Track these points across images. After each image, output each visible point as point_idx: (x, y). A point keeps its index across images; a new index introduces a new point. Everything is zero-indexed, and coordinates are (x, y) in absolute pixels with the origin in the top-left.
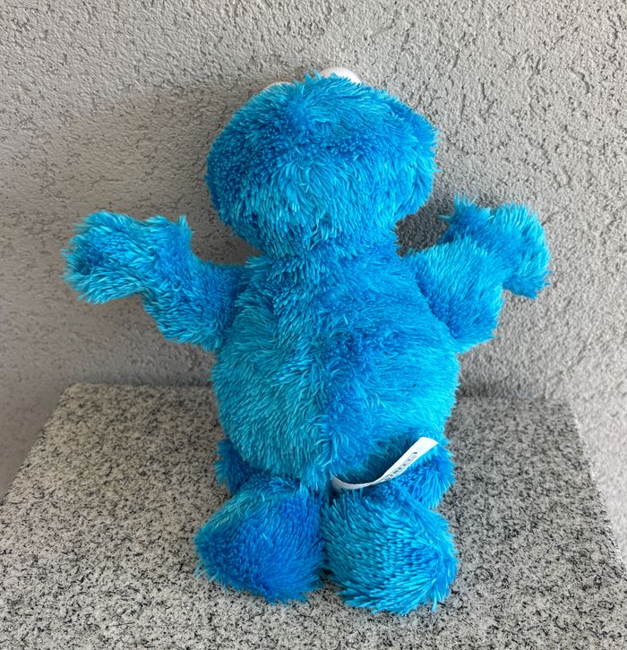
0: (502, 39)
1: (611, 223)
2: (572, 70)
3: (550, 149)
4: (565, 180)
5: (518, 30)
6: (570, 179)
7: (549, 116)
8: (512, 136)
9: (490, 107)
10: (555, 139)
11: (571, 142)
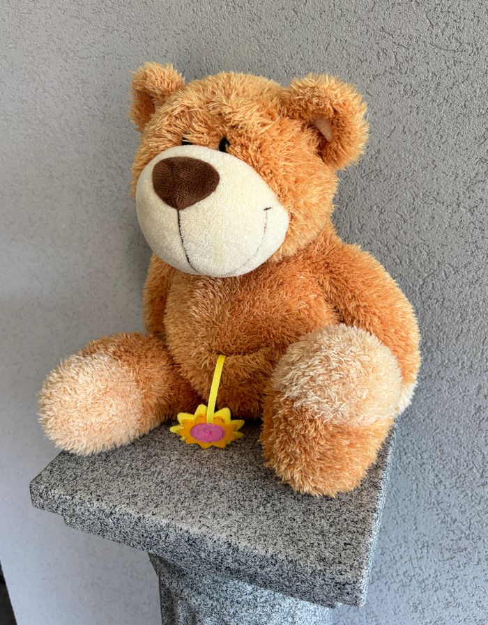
0: (365, 199)
1: (423, 284)
2: (397, 213)
3: (390, 247)
4: (399, 262)
5: (372, 195)
6: (401, 262)
7: (389, 232)
8: (373, 240)
9: (362, 227)
10: (392, 243)
11: (399, 244)
